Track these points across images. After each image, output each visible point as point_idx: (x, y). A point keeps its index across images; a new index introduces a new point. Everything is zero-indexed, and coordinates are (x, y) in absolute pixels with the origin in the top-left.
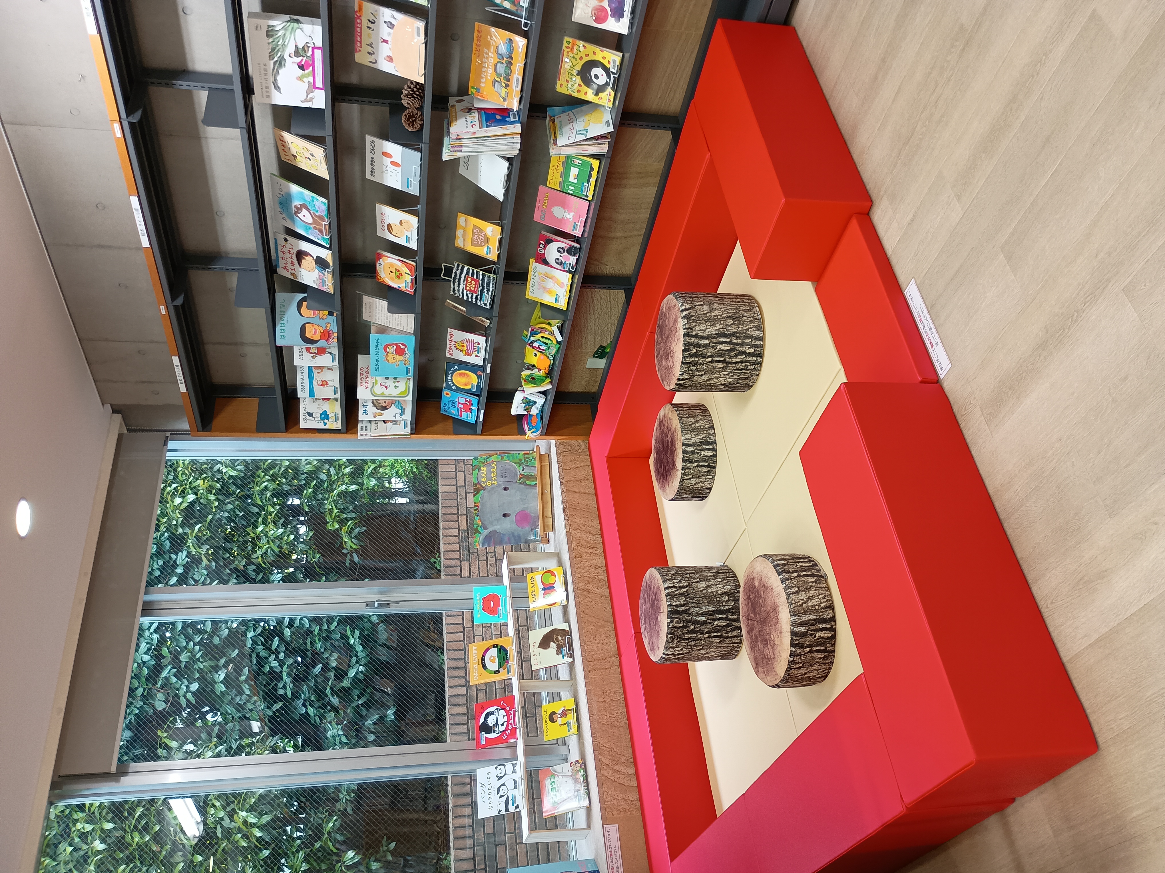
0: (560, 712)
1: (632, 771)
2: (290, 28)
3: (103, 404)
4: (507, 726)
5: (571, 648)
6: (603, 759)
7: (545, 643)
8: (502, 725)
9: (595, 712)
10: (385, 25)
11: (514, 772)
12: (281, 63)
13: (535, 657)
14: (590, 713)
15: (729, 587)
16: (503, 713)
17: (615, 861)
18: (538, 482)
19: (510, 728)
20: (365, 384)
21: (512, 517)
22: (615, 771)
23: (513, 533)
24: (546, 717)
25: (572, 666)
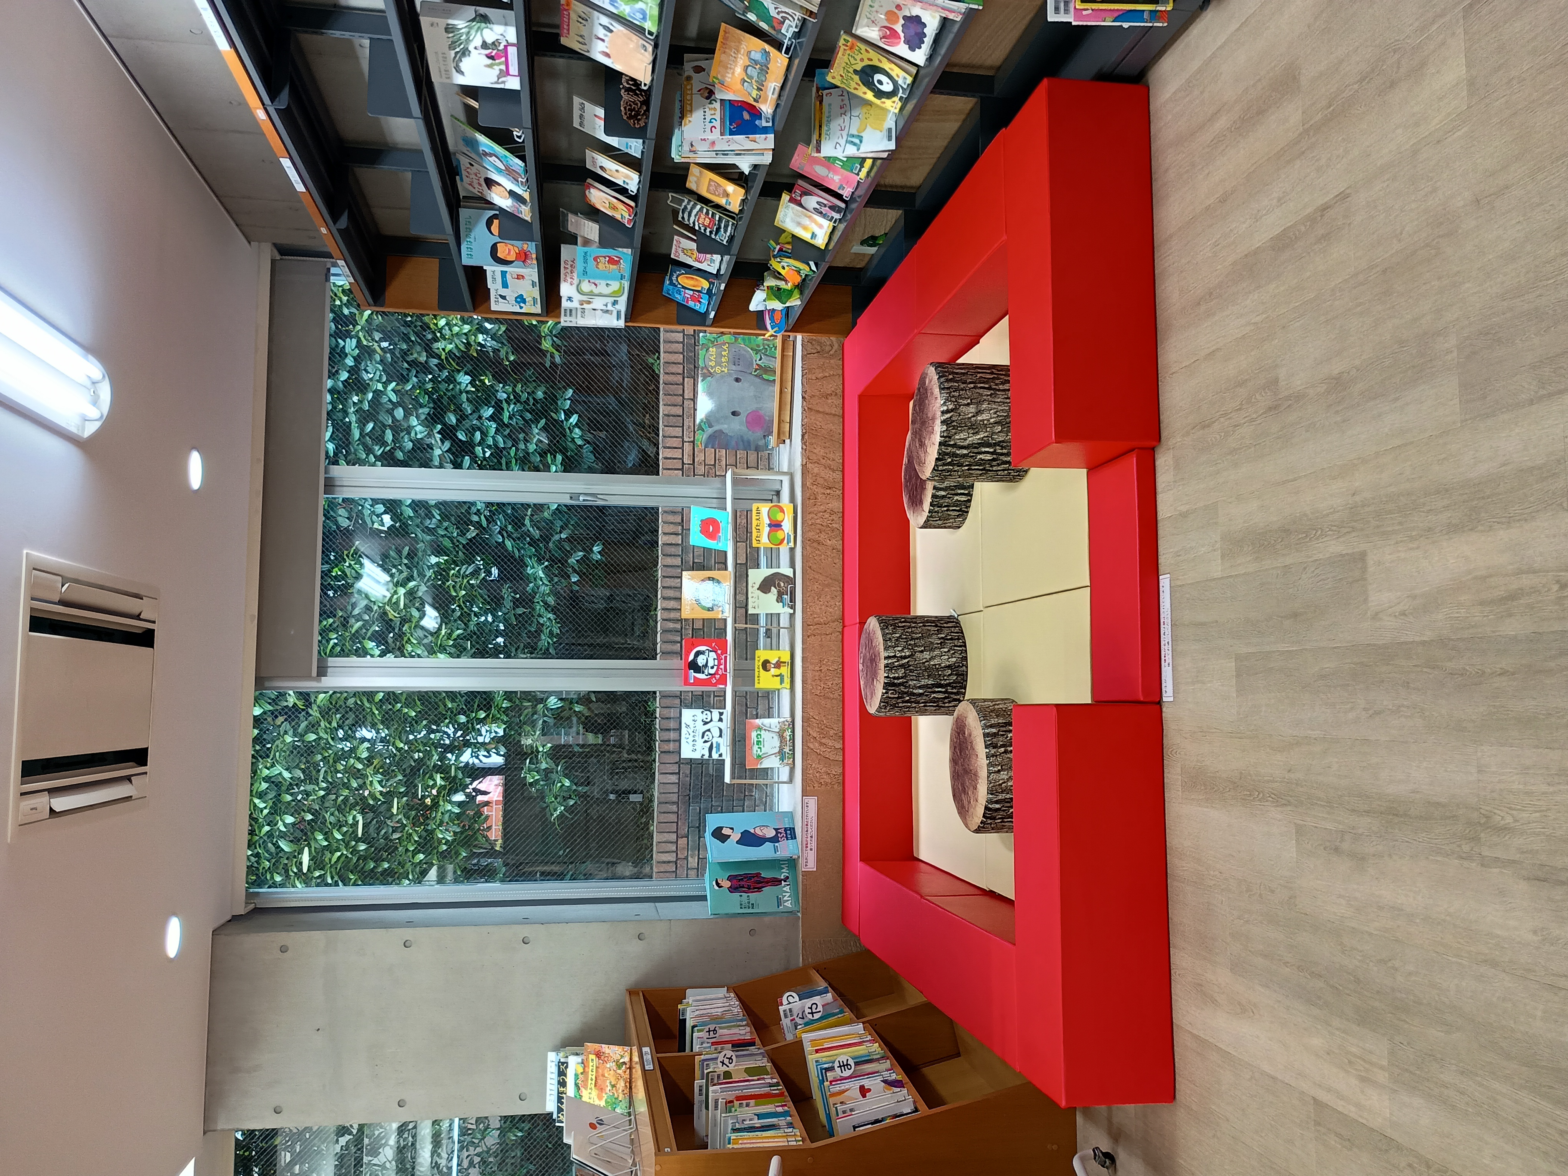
0: (774, 662)
1: (839, 745)
2: (476, 27)
3: (250, 243)
4: (717, 670)
5: (793, 599)
6: (811, 732)
7: (765, 587)
8: (712, 668)
9: (809, 681)
10: (601, 27)
11: (721, 720)
12: (465, 52)
13: (753, 600)
14: (804, 682)
15: (954, 660)
16: (713, 655)
17: (810, 830)
18: (777, 378)
19: (720, 672)
20: (569, 280)
21: (743, 417)
22: (821, 744)
23: (742, 437)
24: (758, 664)
25: (792, 616)
